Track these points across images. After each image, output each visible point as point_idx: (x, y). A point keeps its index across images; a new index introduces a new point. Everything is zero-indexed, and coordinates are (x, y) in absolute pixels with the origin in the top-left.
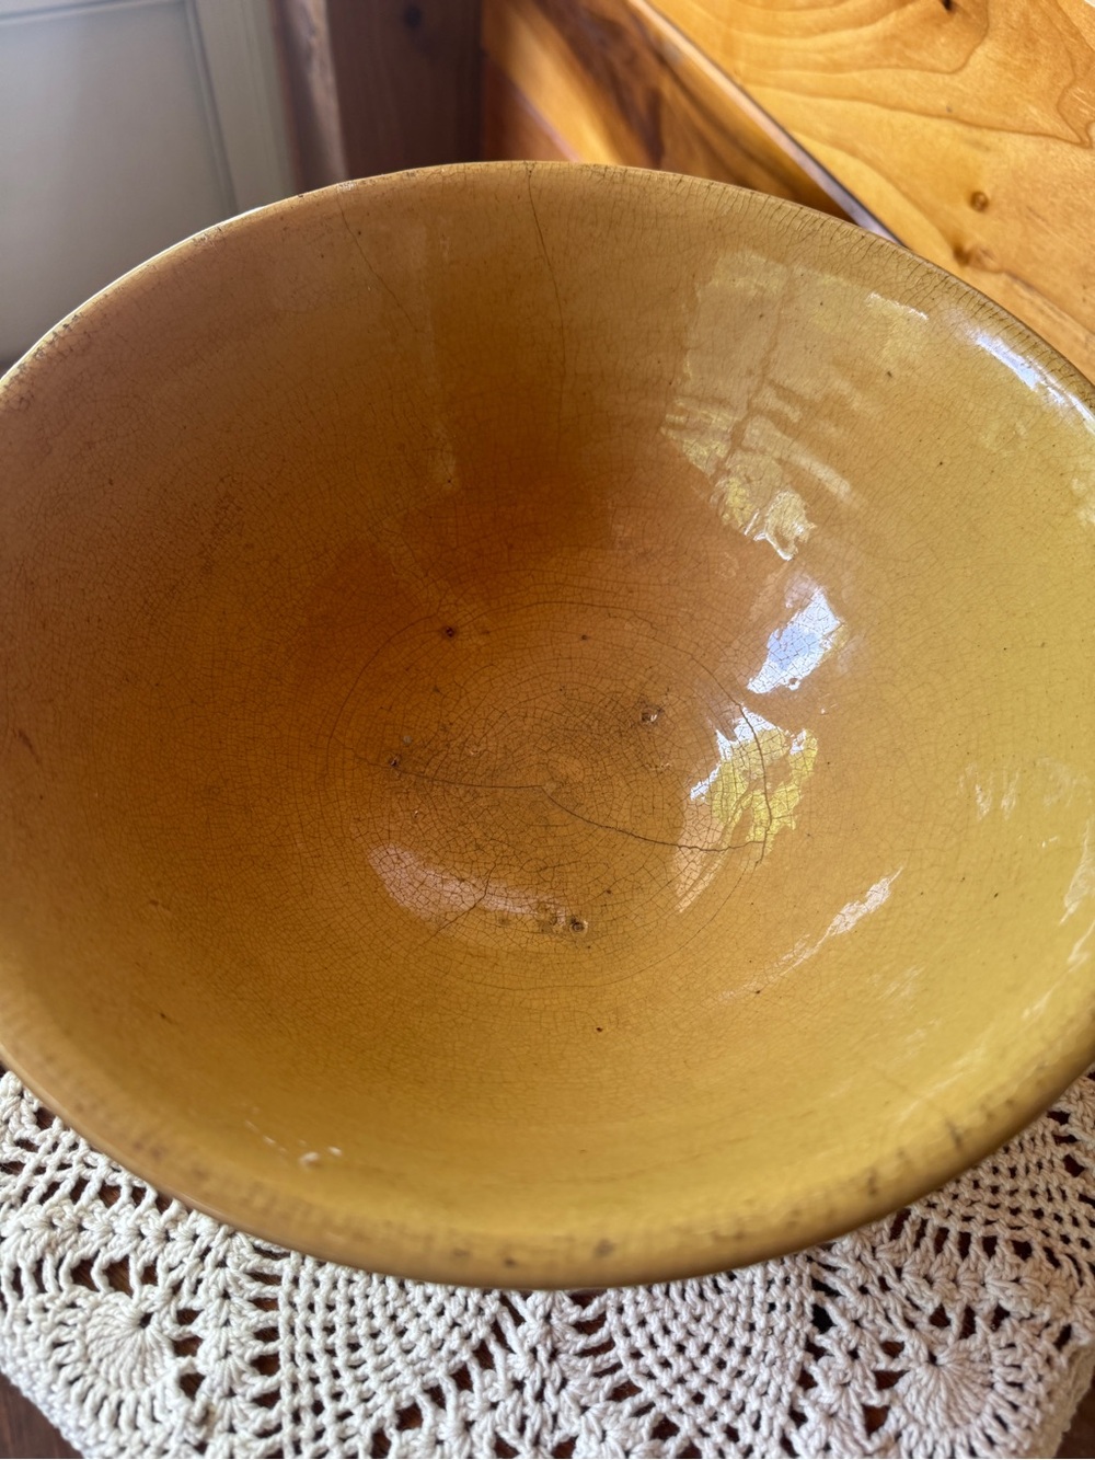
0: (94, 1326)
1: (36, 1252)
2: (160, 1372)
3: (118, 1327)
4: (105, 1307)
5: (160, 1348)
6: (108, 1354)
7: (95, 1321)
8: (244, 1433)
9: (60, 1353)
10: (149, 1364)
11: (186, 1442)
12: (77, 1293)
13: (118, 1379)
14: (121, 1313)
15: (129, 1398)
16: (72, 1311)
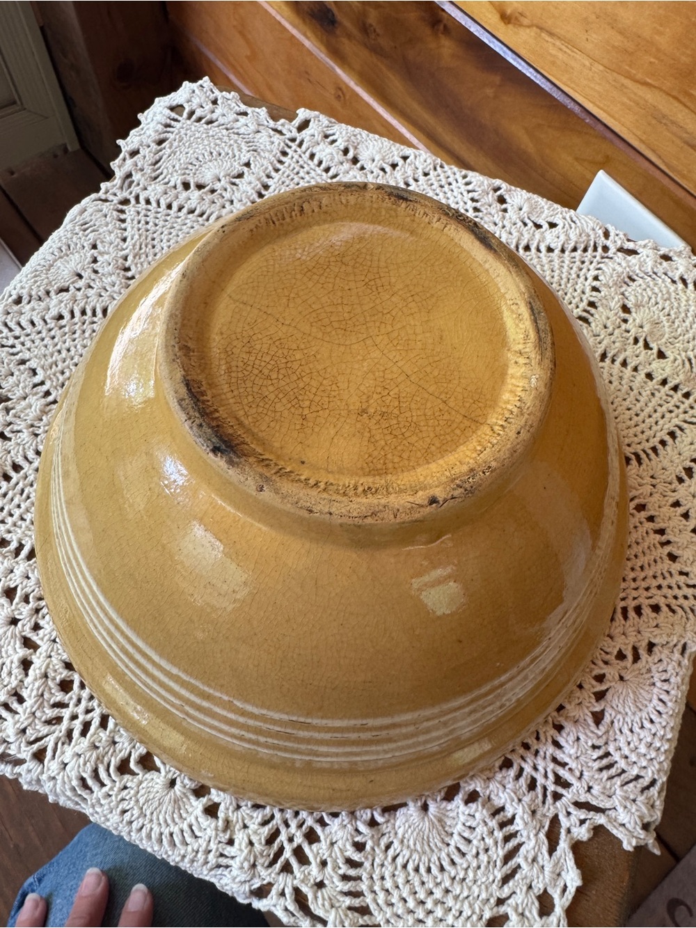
0: (143, 795)
1: (91, 766)
2: (190, 810)
3: (158, 792)
4: (146, 782)
5: (187, 797)
6: (156, 809)
7: (142, 792)
8: (253, 826)
9: (127, 816)
10: (182, 807)
11: (220, 842)
12: (125, 780)
13: (166, 821)
14: (157, 783)
15: (176, 830)
16: (126, 791)
